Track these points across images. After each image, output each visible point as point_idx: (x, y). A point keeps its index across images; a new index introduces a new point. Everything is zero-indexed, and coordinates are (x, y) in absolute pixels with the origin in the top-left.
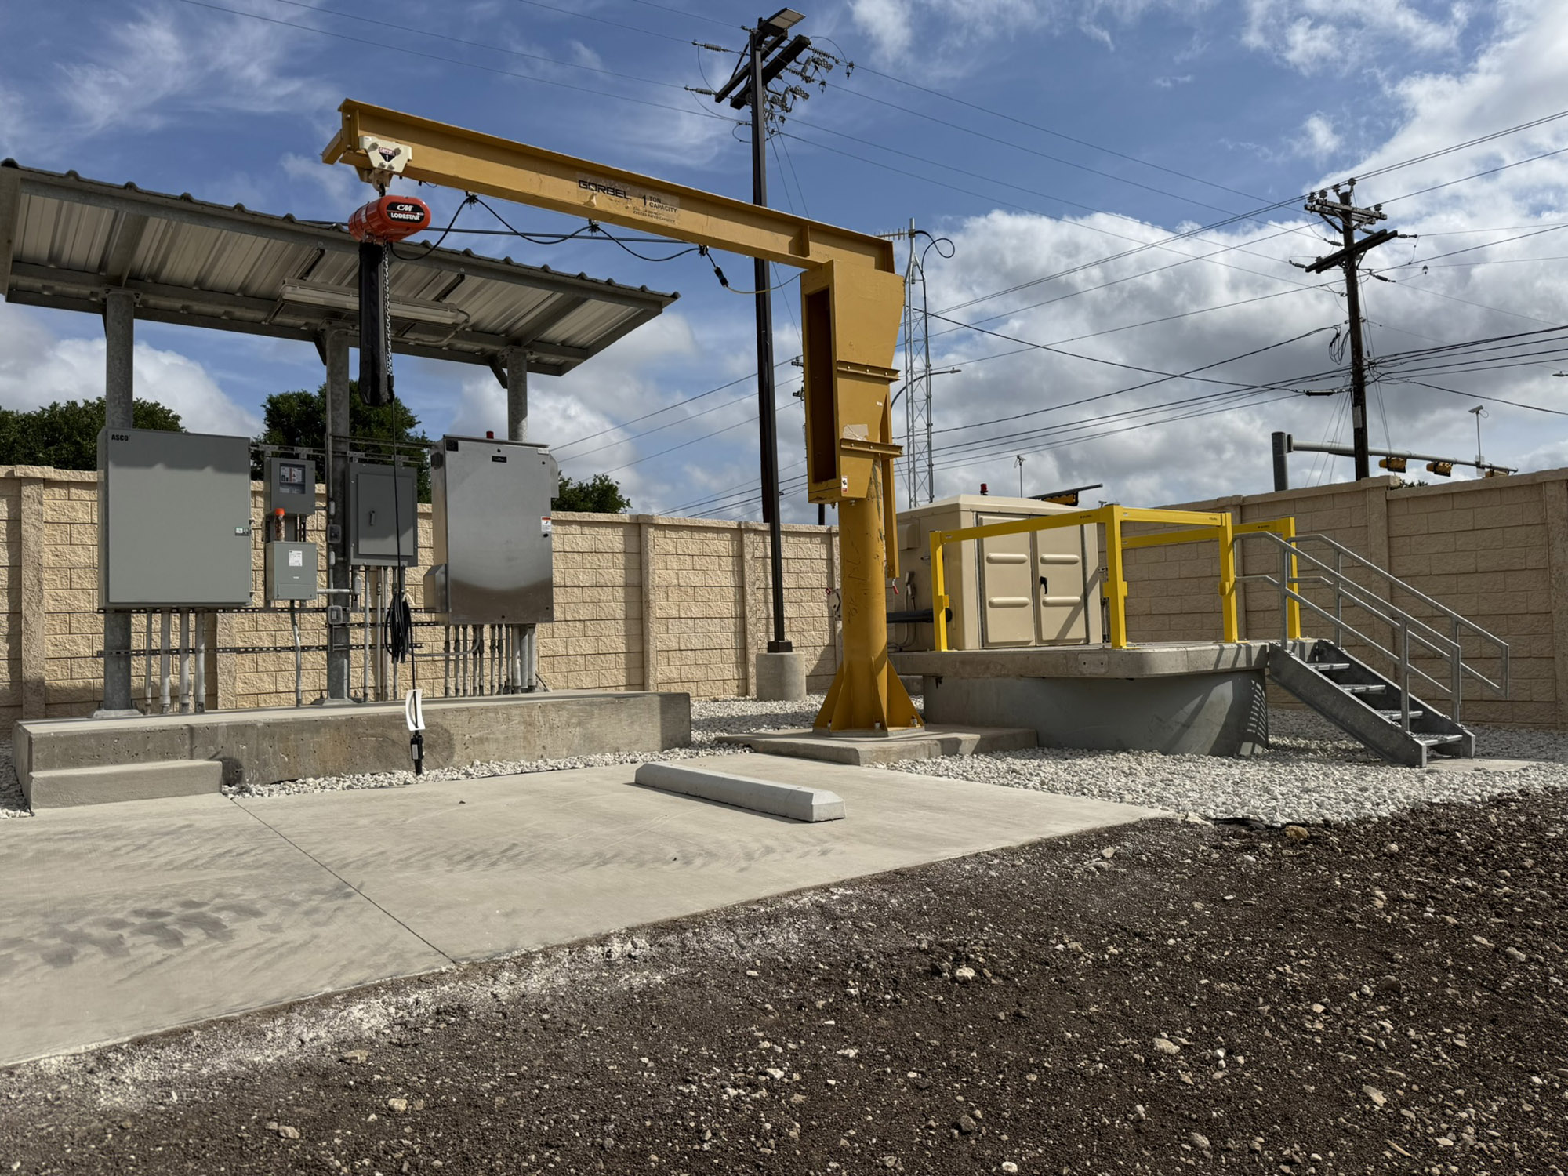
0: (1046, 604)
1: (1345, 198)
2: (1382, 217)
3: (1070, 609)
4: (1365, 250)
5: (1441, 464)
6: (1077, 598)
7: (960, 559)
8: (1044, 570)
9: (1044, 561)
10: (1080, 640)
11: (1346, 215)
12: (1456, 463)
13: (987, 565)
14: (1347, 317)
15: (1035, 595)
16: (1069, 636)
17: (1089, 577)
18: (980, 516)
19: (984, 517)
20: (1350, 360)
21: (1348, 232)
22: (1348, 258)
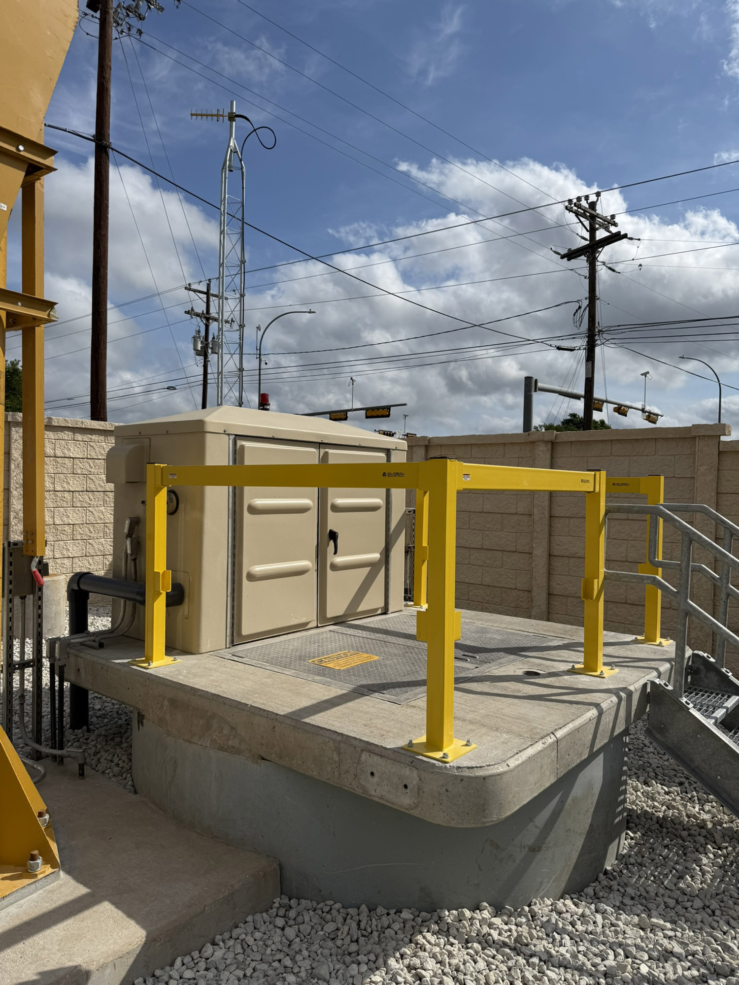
0: (334, 567)
1: (593, 205)
2: (615, 225)
3: (368, 569)
4: (603, 246)
5: (623, 408)
6: (376, 556)
7: (201, 509)
8: (334, 522)
9: (336, 509)
10: (377, 609)
11: (593, 218)
12: (631, 408)
13: (247, 517)
14: (587, 295)
15: (320, 556)
16: (362, 608)
17: (393, 526)
18: (240, 443)
19: (247, 444)
20: (587, 327)
21: (592, 231)
22: (591, 250)
